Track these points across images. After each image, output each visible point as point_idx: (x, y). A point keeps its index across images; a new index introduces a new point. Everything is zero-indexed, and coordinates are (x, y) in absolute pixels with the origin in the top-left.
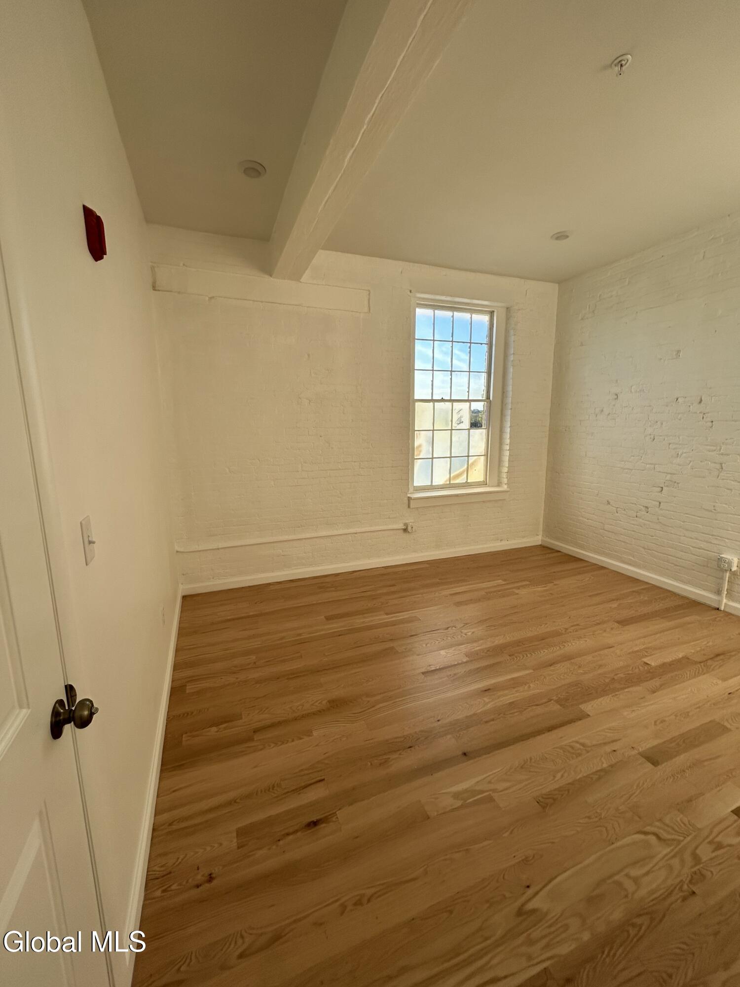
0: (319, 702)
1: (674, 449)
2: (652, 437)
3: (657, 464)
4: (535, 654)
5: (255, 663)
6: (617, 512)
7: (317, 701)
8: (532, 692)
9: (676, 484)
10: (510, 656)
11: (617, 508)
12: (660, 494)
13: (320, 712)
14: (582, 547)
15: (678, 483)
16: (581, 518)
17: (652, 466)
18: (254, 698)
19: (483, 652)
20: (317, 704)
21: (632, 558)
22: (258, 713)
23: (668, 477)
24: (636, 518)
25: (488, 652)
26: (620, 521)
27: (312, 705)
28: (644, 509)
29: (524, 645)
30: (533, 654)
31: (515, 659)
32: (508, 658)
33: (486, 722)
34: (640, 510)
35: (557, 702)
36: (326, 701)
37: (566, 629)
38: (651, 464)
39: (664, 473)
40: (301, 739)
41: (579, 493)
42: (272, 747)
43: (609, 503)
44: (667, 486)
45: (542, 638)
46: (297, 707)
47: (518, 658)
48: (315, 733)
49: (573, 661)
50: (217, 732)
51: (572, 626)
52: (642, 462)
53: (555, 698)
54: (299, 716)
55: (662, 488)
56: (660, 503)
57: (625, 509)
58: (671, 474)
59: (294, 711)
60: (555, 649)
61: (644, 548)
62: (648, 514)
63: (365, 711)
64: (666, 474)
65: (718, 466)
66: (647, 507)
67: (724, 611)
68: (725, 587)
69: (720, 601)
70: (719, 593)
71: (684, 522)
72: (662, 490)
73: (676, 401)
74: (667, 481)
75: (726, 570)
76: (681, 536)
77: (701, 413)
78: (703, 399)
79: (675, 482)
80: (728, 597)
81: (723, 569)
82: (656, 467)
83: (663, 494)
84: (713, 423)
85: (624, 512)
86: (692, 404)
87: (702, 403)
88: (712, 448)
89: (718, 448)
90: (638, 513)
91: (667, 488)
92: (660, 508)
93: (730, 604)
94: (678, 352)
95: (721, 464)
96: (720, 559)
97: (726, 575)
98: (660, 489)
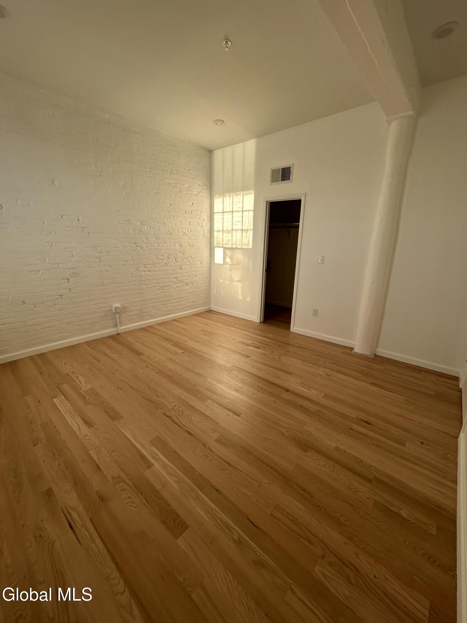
0: (312, 458)
1: (70, 251)
2: (50, 243)
3: (60, 263)
5: (323, 557)
6: (35, 307)
7: (314, 459)
11: (34, 304)
12: (68, 284)
13: (318, 451)
15: (79, 274)
17: (57, 265)
18: (354, 510)
20: (315, 457)
21: (61, 335)
22: (360, 492)
23: (71, 271)
24: (54, 306)
26: (41, 313)
27: (318, 460)
28: (59, 297)
34: (56, 299)
36: (307, 453)
38: (56, 264)
39: (68, 268)
40: (345, 451)
42: (365, 462)
43: (24, 303)
44: (72, 277)
46: (329, 468)
48: (334, 445)
50: (402, 509)
52: (48, 264)
54: (334, 462)
55: (69, 279)
57: (42, 303)
58: (73, 268)
59: (333, 468)
61: (67, 324)
62: (63, 300)
63: (296, 430)
64: (69, 269)
65: (99, 260)
66: (61, 295)
67: (123, 333)
68: (118, 321)
69: (118, 330)
70: (116, 326)
71: (89, 296)
72: (69, 281)
73: (62, 217)
74: (71, 274)
75: (118, 313)
76: (89, 306)
77: (81, 227)
78: (80, 218)
79: (77, 273)
80: (121, 325)
81: (116, 313)
82: (60, 265)
83: (70, 283)
84: (90, 234)
85: (43, 305)
86: (74, 221)
87: (80, 221)
88: (93, 249)
89: (96, 249)
90: (55, 302)
91: (72, 279)
92: (71, 293)
93: (122, 328)
94: (53, 181)
95: (99, 258)
96: (116, 308)
97: (117, 315)
98: (67, 280)
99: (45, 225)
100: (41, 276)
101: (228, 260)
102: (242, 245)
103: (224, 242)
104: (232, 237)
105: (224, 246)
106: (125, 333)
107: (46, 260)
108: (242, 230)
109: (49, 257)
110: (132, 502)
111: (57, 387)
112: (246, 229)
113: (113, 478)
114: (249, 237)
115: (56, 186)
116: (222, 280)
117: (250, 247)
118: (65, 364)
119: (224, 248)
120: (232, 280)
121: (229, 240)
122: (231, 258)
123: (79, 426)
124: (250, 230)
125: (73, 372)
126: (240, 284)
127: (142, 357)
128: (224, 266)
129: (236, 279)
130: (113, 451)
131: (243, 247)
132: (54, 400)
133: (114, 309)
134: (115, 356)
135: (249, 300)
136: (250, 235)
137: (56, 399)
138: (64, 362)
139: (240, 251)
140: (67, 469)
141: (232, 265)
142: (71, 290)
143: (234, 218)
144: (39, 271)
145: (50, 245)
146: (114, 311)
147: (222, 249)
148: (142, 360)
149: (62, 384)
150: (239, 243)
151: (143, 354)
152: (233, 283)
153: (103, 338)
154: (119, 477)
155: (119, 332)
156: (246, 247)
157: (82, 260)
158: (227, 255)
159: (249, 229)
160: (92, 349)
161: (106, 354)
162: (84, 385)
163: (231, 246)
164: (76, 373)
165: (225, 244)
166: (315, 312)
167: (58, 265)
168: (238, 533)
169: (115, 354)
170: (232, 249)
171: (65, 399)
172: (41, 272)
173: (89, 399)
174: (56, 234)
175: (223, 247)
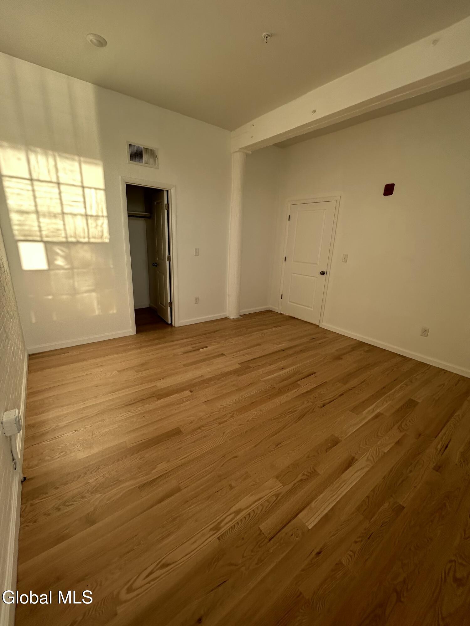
4: (259, 391)
8: (261, 370)
10: (274, 388)
19: (291, 388)
25: (288, 388)
29: (266, 397)
30: (260, 390)
31: (271, 386)
32: (275, 386)
33: (279, 358)
35: (251, 367)
37: (232, 417)
45: (253, 404)
47: (269, 387)
49: (237, 388)
51: (226, 421)
53: (251, 369)
60: (245, 396)
101: (60, 262)
102: (89, 238)
103: (44, 233)
104: (64, 225)
105: (45, 239)
108: (86, 215)
110: (412, 419)
111: (271, 540)
112: (94, 214)
113: (401, 431)
114: (101, 226)
116: (50, 297)
117: (107, 241)
119: (46, 243)
120: (74, 292)
121: (58, 230)
122: (67, 258)
123: (358, 470)
124: (103, 216)
125: (217, 528)
126: (94, 294)
128: (52, 273)
129: (84, 288)
130: (377, 436)
131: (92, 240)
132: (310, 527)
135: (115, 311)
136: (103, 224)
137: (307, 525)
139: (86, 247)
140: (411, 464)
141: (72, 268)
143: (63, 195)
147: (41, 246)
150: (82, 235)
152: (78, 296)
154: (398, 428)
156: (99, 241)
158: (57, 254)
159: (100, 214)
163: (64, 240)
164: (220, 520)
165: (47, 236)
166: (197, 300)
168: (403, 384)
170: (67, 244)
171: (308, 508)
173: (304, 474)
175: (42, 241)
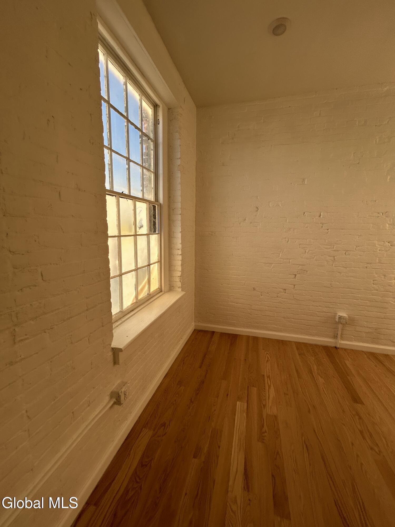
1: (304, 248)
2: (287, 239)
3: (291, 259)
6: (261, 295)
9: (305, 272)
11: (261, 292)
12: (294, 279)
14: (234, 325)
15: (307, 271)
16: (230, 303)
21: (276, 326)
23: (300, 267)
24: (277, 298)
26: (265, 301)
28: (282, 290)
34: (280, 292)
38: (287, 259)
39: (297, 265)
41: (228, 284)
43: (254, 289)
44: (299, 274)
52: (281, 258)
55: (296, 275)
56: (294, 285)
57: (268, 293)
58: (302, 265)
61: (284, 318)
62: (286, 294)
64: (298, 266)
65: (332, 258)
66: (285, 290)
67: (342, 348)
68: (339, 333)
69: (336, 342)
70: (335, 337)
71: (311, 296)
72: (295, 277)
73: (304, 214)
74: (299, 270)
75: (341, 323)
76: (310, 306)
77: (321, 223)
78: (322, 214)
79: (305, 270)
80: (342, 338)
81: (339, 322)
82: (291, 261)
83: (296, 279)
84: (329, 230)
85: (268, 295)
86: (315, 217)
87: (321, 217)
88: (329, 247)
89: (332, 247)
90: (278, 294)
91: (299, 275)
92: (295, 289)
93: (343, 343)
94: (304, 180)
95: (334, 257)
96: (340, 317)
97: (340, 326)
98: (294, 276)
99: (287, 222)
100: (272, 268)
106: (345, 350)
107: (279, 254)
109: (283, 252)
111: (248, 387)
115: (306, 184)
118: (267, 361)
125: (268, 377)
127: (358, 406)
132: (238, 402)
133: (337, 317)
134: (321, 380)
137: (240, 403)
138: (268, 358)
142: (295, 286)
144: (272, 264)
145: (286, 241)
146: (337, 320)
148: (358, 414)
149: (253, 386)
151: (362, 403)
153: (316, 345)
155: (338, 346)
157: (314, 258)
160: (299, 355)
161: (311, 372)
162: (270, 405)
164: (271, 379)
167: (289, 260)
169: (321, 377)
171: (246, 411)
172: (273, 265)
173: (266, 432)
174: (294, 230)
